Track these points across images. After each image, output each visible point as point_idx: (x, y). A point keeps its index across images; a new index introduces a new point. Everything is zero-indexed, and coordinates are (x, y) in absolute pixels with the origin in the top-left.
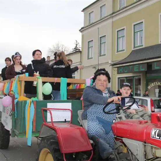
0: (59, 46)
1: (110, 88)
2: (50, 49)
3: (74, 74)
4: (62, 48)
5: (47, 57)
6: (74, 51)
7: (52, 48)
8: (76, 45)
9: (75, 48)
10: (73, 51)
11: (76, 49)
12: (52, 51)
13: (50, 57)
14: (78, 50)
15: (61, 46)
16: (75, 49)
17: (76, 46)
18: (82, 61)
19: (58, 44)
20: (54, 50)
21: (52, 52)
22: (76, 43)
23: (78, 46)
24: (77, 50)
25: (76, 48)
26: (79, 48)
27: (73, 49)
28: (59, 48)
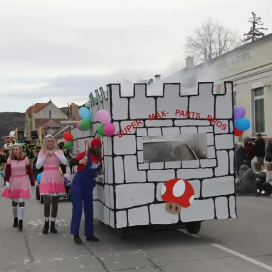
0: (212, 31)
2: (190, 40)
3: (262, 94)
4: (219, 36)
5: (186, 59)
6: (249, 39)
7: (195, 37)
8: (254, 23)
9: (251, 31)
10: (246, 40)
11: (255, 34)
12: (195, 43)
13: (192, 58)
14: (258, 35)
15: (217, 30)
16: (250, 33)
17: (254, 26)
19: (209, 26)
20: (200, 42)
21: (197, 46)
22: (253, 20)
23: (257, 27)
24: (256, 37)
25: (253, 32)
26: (261, 31)
27: (245, 35)
28: (210, 35)
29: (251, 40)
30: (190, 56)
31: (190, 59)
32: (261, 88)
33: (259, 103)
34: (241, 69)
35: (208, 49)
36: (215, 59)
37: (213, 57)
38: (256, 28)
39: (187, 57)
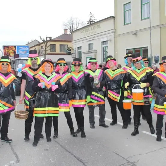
0: (73, 20)
1: (158, 57)
3: (106, 44)
4: (76, 22)
6: (89, 23)
8: (91, 17)
10: (87, 24)
11: (91, 21)
12: (66, 24)
13: (67, 29)
14: (92, 22)
15: (75, 19)
16: (89, 21)
17: (91, 18)
18: (115, 29)
19: (72, 17)
20: (68, 24)
22: (90, 15)
24: (92, 23)
26: (94, 20)
27: (87, 21)
28: (72, 21)
29: (89, 24)
30: (66, 29)
31: (65, 30)
32: (107, 41)
33: (105, 48)
34: (95, 32)
35: (71, 27)
36: (74, 31)
37: (73, 30)
38: (92, 19)
39: (64, 29)
